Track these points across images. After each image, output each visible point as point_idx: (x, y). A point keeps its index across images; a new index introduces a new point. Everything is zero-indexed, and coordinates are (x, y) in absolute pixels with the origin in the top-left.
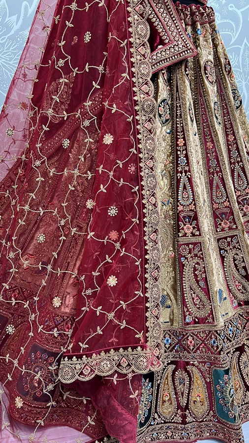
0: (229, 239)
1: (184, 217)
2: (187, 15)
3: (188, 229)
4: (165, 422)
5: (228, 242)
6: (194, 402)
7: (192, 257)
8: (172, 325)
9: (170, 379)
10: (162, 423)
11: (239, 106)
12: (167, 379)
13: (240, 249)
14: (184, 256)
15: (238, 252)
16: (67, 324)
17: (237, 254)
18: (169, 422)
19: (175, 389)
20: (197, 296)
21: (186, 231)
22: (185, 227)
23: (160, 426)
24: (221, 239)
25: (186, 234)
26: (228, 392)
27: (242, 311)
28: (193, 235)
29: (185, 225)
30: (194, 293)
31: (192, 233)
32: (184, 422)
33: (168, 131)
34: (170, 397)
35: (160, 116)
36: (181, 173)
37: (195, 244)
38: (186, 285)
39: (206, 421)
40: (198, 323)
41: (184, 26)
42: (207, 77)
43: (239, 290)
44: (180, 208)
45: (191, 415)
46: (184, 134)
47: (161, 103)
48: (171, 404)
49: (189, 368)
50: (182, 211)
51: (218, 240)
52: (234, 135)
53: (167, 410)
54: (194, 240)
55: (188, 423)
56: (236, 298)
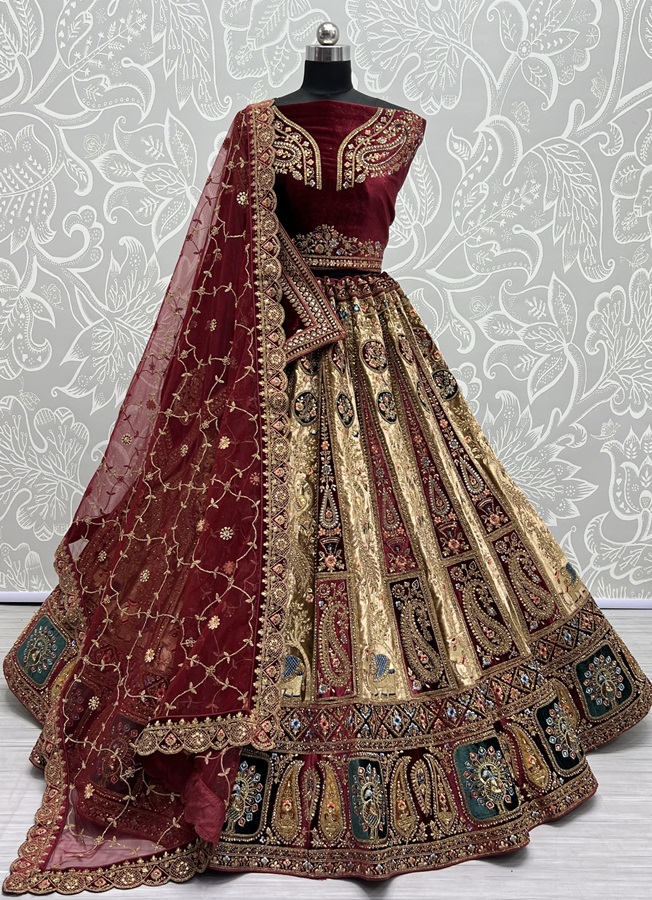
0: (407, 584)
1: (326, 545)
2: (339, 290)
3: (330, 561)
4: (282, 845)
5: (406, 589)
6: (326, 815)
7: (333, 601)
8: (303, 700)
9: (295, 781)
10: (277, 845)
11: (454, 394)
12: (290, 779)
13: (423, 600)
14: (323, 600)
15: (420, 604)
16: (159, 687)
17: (420, 608)
18: (289, 846)
19: (301, 796)
20: (337, 657)
21: (329, 564)
22: (327, 559)
23: (275, 848)
24: (395, 583)
25: (327, 568)
26: (362, 793)
27: (429, 699)
28: (337, 569)
29: (327, 556)
30: (334, 652)
31: (335, 567)
32: (309, 846)
33: (314, 432)
34: (293, 808)
35: (297, 413)
36: (324, 484)
37: (338, 582)
38: (323, 641)
39: (341, 847)
40: (335, 695)
41: (333, 303)
42: (368, 362)
43: (424, 665)
44: (322, 532)
45: (320, 838)
46: (329, 435)
47: (299, 398)
48: (293, 818)
49: (322, 764)
50: (323, 536)
51: (392, 585)
52: (422, 436)
53: (287, 826)
54: (337, 576)
55: (314, 848)
56: (418, 677)
